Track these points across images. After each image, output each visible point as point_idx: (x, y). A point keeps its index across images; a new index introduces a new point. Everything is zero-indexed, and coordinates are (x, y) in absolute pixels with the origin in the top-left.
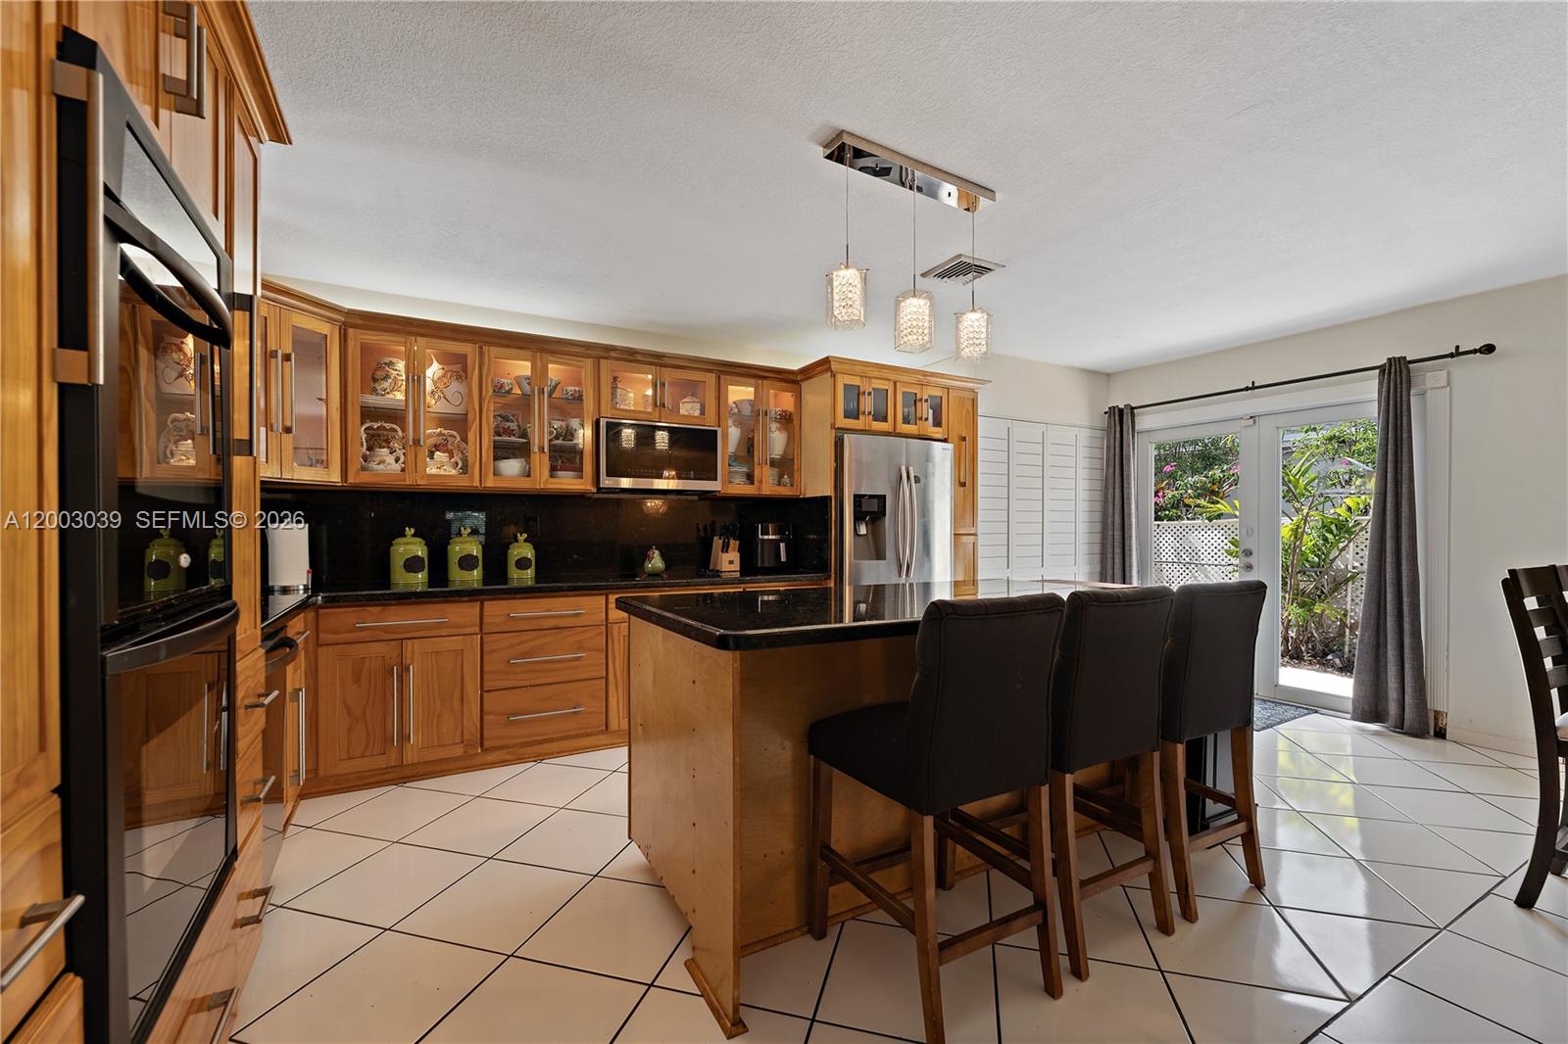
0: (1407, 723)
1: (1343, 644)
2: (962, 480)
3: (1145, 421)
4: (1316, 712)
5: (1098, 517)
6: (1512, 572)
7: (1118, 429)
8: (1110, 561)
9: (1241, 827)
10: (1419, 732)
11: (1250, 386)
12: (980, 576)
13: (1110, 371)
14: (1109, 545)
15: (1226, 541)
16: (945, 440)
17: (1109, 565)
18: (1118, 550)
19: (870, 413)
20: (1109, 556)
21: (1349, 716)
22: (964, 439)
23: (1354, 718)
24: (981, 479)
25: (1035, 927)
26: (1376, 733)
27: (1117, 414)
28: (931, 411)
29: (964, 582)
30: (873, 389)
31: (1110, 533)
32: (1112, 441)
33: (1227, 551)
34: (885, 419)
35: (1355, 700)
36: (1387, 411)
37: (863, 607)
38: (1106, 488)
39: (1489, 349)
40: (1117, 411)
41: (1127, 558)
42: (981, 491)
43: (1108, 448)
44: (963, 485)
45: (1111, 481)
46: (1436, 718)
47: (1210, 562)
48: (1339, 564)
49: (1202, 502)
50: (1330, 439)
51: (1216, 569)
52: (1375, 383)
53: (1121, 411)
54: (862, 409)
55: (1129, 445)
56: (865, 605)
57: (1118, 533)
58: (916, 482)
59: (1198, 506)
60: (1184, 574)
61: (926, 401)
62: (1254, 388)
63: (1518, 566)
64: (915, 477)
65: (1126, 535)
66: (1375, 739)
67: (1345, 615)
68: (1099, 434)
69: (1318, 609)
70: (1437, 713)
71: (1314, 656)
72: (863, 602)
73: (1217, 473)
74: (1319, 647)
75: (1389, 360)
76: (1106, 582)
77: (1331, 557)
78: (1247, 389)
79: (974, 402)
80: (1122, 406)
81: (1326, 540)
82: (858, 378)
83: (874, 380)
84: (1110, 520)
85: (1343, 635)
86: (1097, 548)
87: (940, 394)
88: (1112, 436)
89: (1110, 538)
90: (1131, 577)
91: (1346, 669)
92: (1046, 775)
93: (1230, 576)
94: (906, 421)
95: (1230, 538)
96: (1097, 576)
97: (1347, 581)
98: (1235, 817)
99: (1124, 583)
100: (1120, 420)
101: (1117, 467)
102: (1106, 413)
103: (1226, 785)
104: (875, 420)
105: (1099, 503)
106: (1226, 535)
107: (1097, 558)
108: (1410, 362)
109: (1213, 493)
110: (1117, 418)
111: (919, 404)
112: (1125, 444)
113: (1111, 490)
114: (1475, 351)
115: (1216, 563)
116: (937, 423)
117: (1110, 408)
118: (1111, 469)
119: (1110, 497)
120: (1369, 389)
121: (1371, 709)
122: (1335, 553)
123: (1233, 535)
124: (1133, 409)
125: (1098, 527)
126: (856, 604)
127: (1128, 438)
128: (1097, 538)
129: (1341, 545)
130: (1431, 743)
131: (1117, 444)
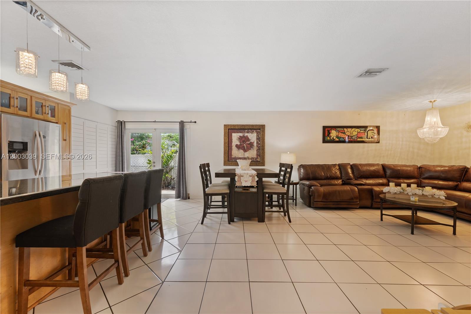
0: (184, 197)
1: (171, 183)
2: (64, 139)
3: (128, 126)
4: (168, 199)
5: (114, 153)
6: (201, 165)
7: (120, 127)
8: (118, 166)
9: (159, 226)
10: (186, 199)
11: (155, 121)
12: (73, 173)
13: (117, 109)
14: (118, 161)
15: (147, 160)
16: (57, 123)
17: (118, 167)
18: (121, 163)
19: (17, 107)
20: (118, 165)
21: (174, 198)
22: (65, 123)
23: (175, 198)
24: (73, 139)
25: (115, 268)
26: (179, 200)
27: (120, 123)
28: (50, 111)
29: (66, 176)
30: (19, 97)
31: (118, 158)
32: (119, 130)
33: (147, 163)
34: (26, 110)
35: (175, 194)
36: (181, 132)
37: (14, 190)
38: (117, 144)
39: (195, 122)
40: (120, 122)
41: (123, 165)
42: (73, 143)
43: (117, 132)
44: (65, 140)
45: (118, 142)
46: (188, 195)
47: (143, 166)
48: (170, 165)
49: (140, 149)
50: (169, 136)
51: (144, 167)
52: (179, 125)
53: (121, 122)
54: (12, 104)
55: (124, 132)
56: (15, 189)
57: (121, 158)
58: (44, 138)
59: (140, 151)
60: (136, 169)
61: (48, 107)
62: (155, 122)
63: (201, 164)
64: (43, 136)
65: (123, 158)
66: (179, 202)
67: (172, 176)
68: (114, 128)
69: (167, 176)
70: (188, 194)
71: (166, 187)
72: (14, 188)
73: (144, 142)
74: (167, 185)
75: (181, 121)
76: (117, 171)
77: (169, 163)
78: (154, 122)
79: (70, 111)
80: (122, 121)
81: (168, 159)
82: (10, 91)
83: (19, 93)
84: (118, 154)
85: (171, 181)
86: (114, 162)
87: (54, 105)
88: (119, 129)
89: (118, 159)
90: (124, 170)
91: (173, 188)
92: (118, 225)
93: (148, 169)
94: (37, 113)
95: (148, 159)
96: (114, 171)
97: (172, 169)
98: (158, 224)
99: (123, 171)
100: (121, 124)
101: (120, 138)
102: (116, 122)
103: (155, 217)
104: (19, 109)
105: (115, 149)
106: (147, 158)
107: (114, 165)
108: (184, 122)
109: (143, 147)
110: (120, 124)
111: (44, 108)
112: (122, 132)
113: (118, 145)
114: (194, 122)
115: (144, 166)
116: (53, 116)
117: (118, 121)
118: (118, 139)
119: (118, 147)
120: (177, 126)
121: (178, 196)
122: (170, 162)
123: (148, 158)
124: (125, 122)
125: (114, 156)
126: (10, 188)
127: (123, 130)
128: (114, 159)
129: (171, 161)
130: (188, 200)
131: (120, 132)
